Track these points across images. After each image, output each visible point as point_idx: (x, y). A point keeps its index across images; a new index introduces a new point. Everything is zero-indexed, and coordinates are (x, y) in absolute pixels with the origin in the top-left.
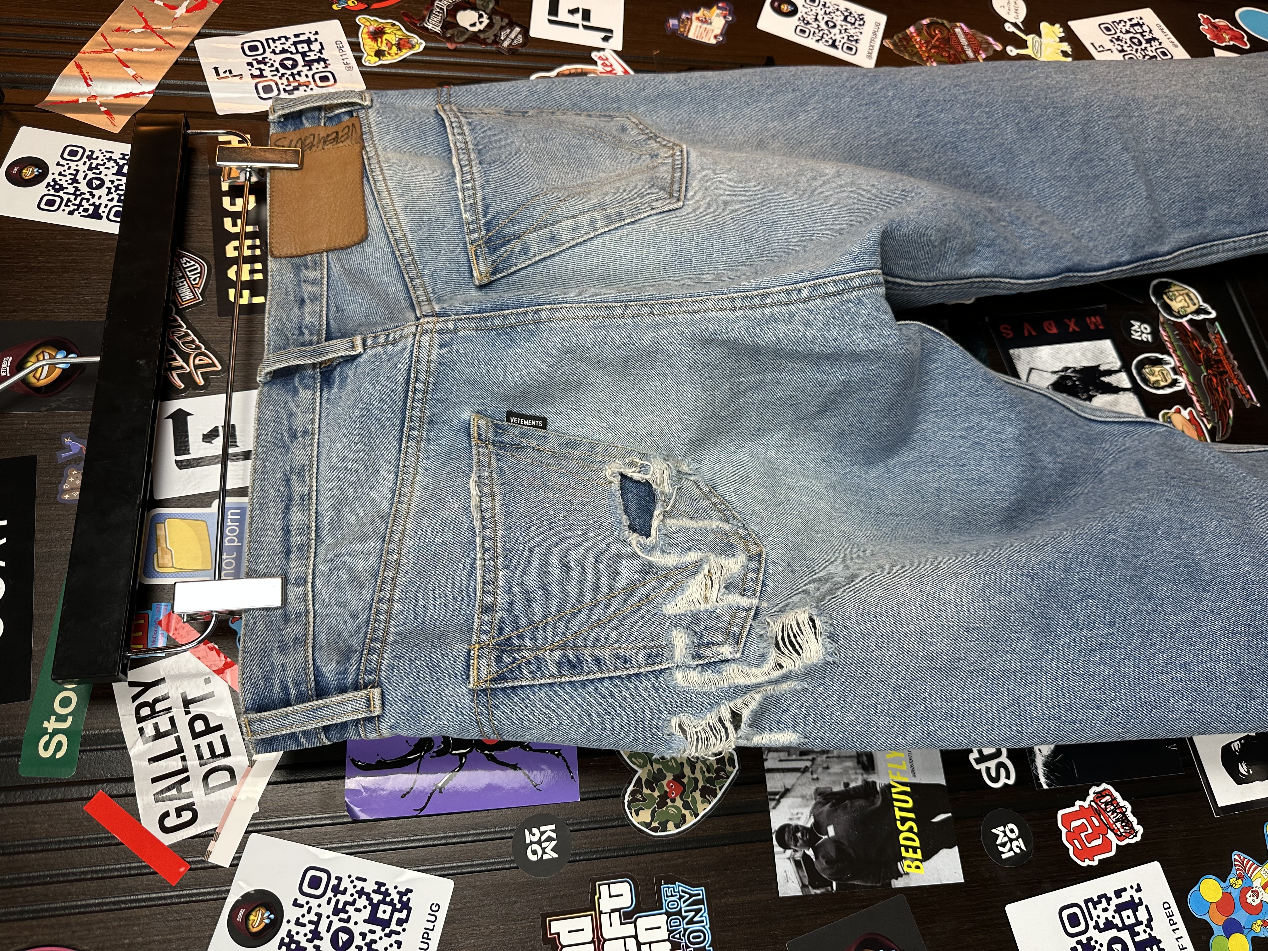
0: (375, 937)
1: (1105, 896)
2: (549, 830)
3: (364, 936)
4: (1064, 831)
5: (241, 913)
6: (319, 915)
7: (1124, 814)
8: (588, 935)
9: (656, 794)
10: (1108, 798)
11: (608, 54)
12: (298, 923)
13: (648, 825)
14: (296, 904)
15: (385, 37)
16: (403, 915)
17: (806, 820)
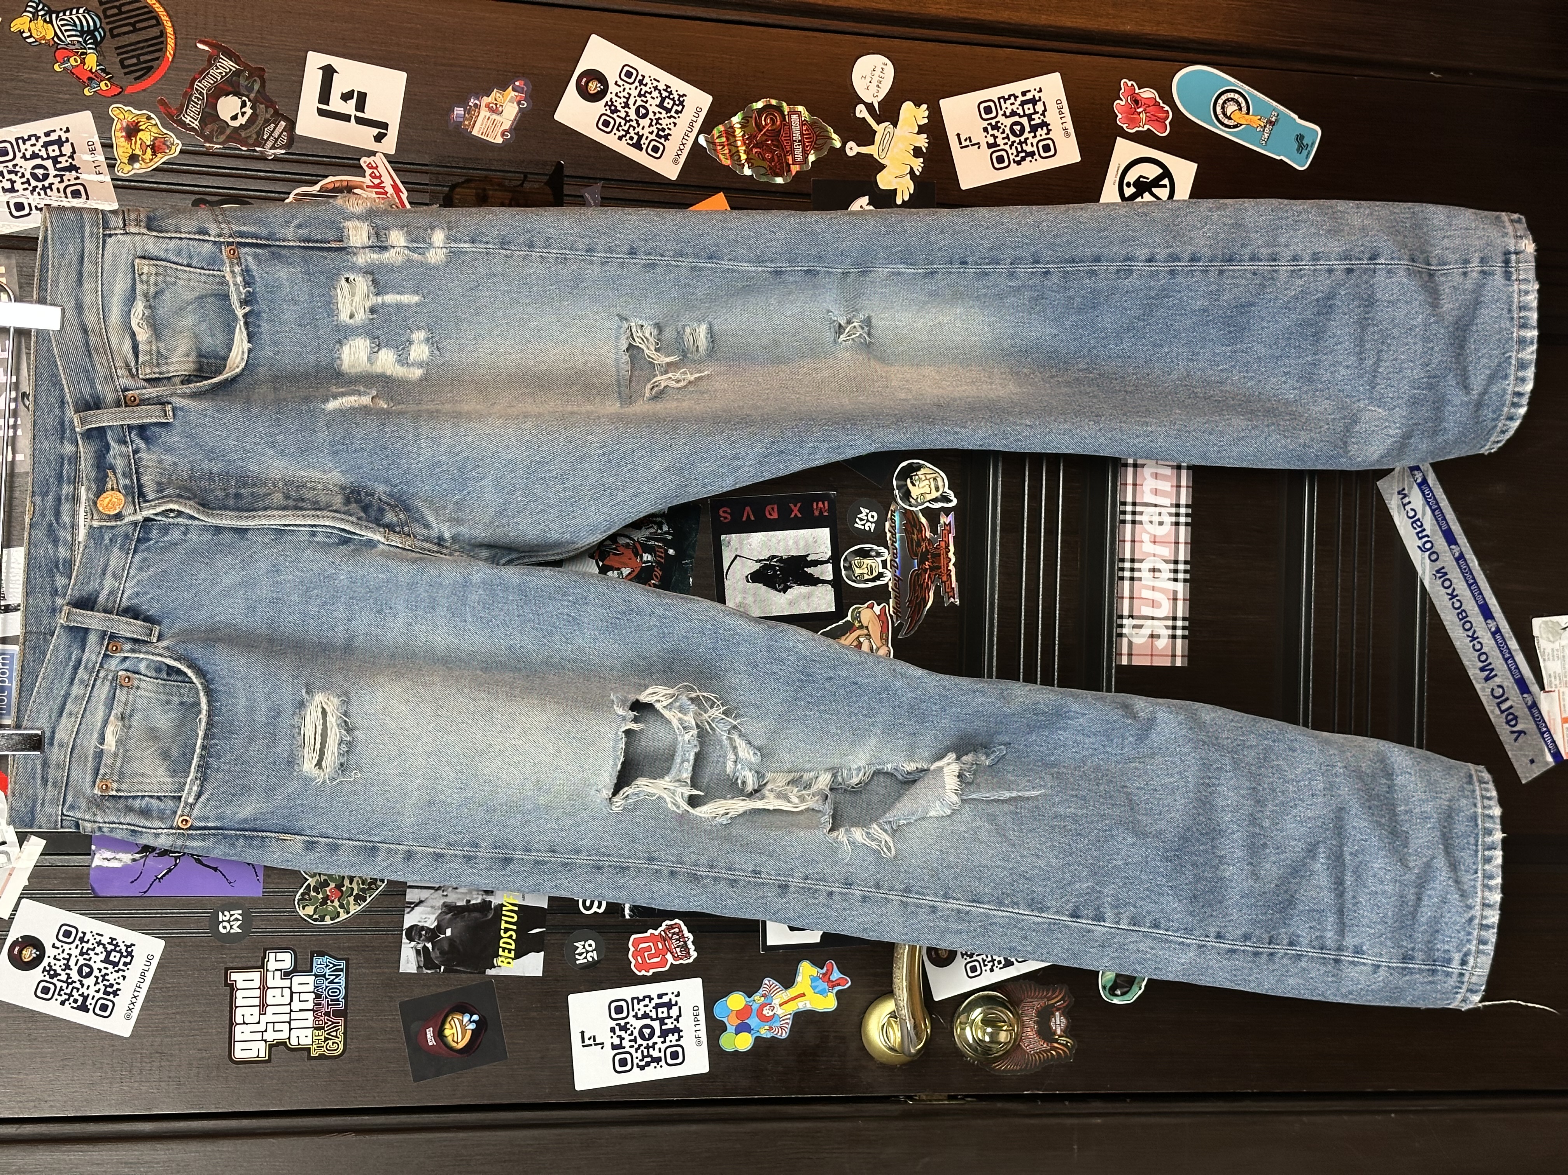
0: (108, 972)
1: (649, 997)
2: (237, 914)
3: (100, 970)
4: (632, 949)
5: (17, 948)
6: (70, 955)
7: (685, 942)
8: (257, 984)
9: (320, 896)
10: (677, 930)
11: (379, 160)
12: (55, 958)
13: (310, 917)
14: (54, 946)
15: (140, 135)
16: (128, 960)
17: (431, 923)
